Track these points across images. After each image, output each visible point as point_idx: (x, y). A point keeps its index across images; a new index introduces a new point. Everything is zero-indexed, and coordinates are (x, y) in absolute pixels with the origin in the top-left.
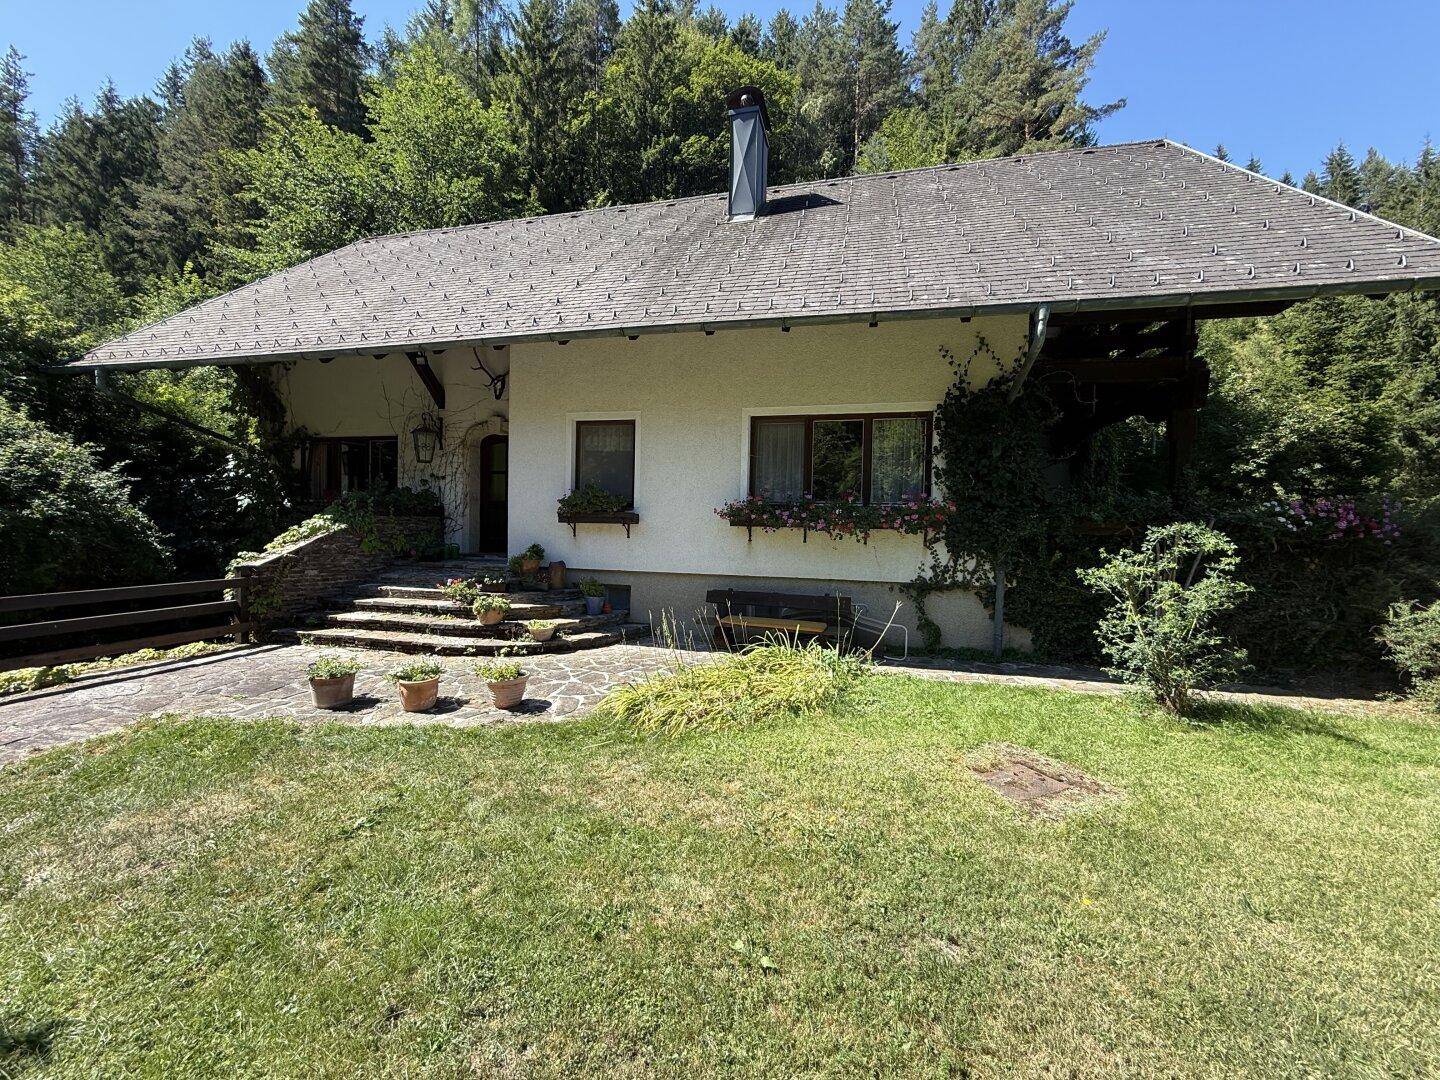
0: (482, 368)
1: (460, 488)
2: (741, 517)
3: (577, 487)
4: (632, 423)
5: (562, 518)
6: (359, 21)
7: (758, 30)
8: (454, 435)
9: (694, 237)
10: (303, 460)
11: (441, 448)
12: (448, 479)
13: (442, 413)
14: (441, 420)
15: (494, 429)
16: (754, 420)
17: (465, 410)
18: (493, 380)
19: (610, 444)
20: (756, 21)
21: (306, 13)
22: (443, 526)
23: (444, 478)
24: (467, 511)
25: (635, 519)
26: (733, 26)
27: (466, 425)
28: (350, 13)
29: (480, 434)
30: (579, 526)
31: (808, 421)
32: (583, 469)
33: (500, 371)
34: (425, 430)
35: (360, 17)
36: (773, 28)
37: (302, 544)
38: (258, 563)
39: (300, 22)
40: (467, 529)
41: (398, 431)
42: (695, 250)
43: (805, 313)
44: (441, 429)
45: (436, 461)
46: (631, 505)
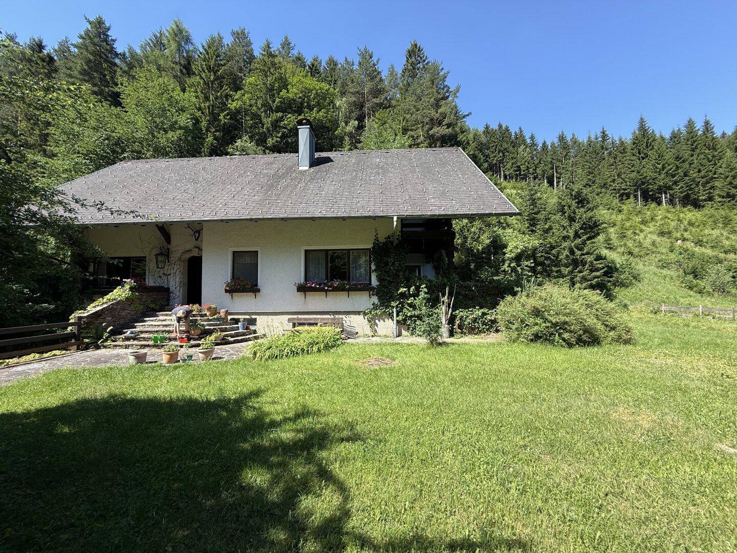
0: (189, 227)
1: (177, 279)
2: (302, 289)
3: (233, 278)
4: (257, 252)
5: (226, 291)
6: (114, 41)
7: (320, 63)
8: (175, 256)
9: (284, 176)
10: (94, 267)
11: (169, 262)
12: (172, 275)
13: (169, 246)
14: (168, 249)
15: (195, 253)
16: (306, 251)
17: (181, 245)
18: (195, 232)
19: (248, 260)
20: (319, 59)
21: (83, 33)
22: (169, 296)
23: (170, 275)
24: (181, 290)
25: (259, 291)
26: (309, 61)
27: (181, 252)
28: (108, 35)
29: (188, 256)
30: (234, 294)
31: (327, 251)
32: (236, 270)
33: (198, 229)
34: (161, 254)
35: (114, 38)
36: (327, 64)
37: (105, 306)
38: (85, 315)
39: (78, 36)
40: (181, 297)
41: (147, 254)
42: (283, 183)
43: (320, 215)
44: (168, 253)
45: (166, 267)
46: (256, 285)
